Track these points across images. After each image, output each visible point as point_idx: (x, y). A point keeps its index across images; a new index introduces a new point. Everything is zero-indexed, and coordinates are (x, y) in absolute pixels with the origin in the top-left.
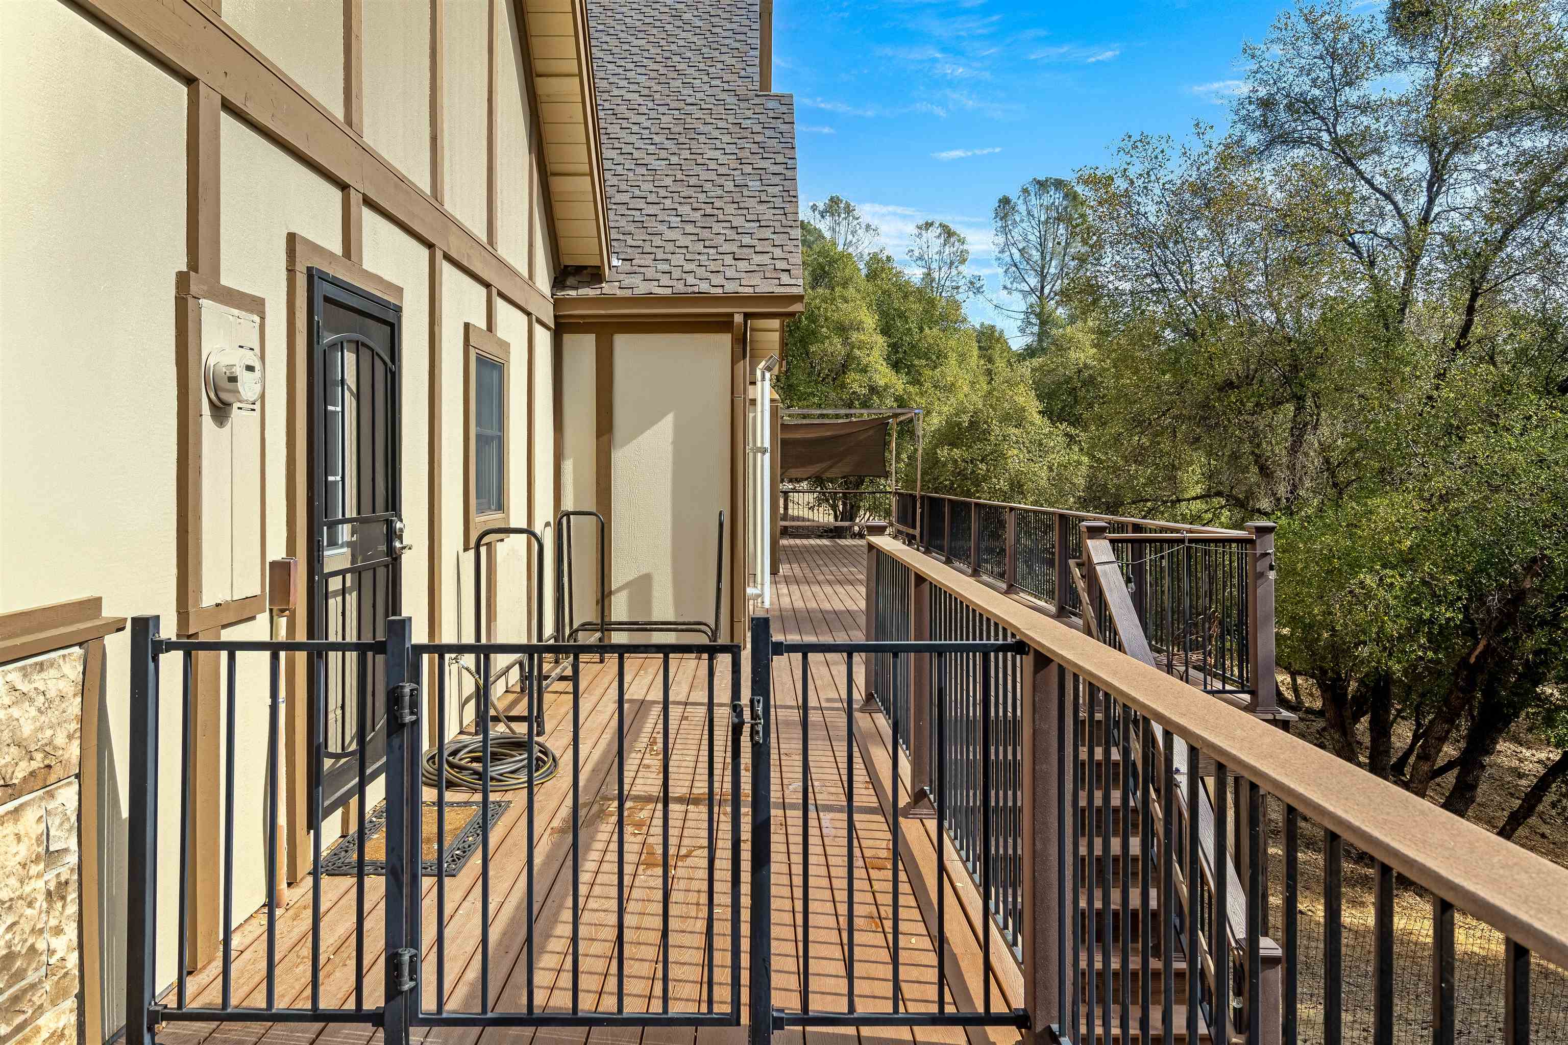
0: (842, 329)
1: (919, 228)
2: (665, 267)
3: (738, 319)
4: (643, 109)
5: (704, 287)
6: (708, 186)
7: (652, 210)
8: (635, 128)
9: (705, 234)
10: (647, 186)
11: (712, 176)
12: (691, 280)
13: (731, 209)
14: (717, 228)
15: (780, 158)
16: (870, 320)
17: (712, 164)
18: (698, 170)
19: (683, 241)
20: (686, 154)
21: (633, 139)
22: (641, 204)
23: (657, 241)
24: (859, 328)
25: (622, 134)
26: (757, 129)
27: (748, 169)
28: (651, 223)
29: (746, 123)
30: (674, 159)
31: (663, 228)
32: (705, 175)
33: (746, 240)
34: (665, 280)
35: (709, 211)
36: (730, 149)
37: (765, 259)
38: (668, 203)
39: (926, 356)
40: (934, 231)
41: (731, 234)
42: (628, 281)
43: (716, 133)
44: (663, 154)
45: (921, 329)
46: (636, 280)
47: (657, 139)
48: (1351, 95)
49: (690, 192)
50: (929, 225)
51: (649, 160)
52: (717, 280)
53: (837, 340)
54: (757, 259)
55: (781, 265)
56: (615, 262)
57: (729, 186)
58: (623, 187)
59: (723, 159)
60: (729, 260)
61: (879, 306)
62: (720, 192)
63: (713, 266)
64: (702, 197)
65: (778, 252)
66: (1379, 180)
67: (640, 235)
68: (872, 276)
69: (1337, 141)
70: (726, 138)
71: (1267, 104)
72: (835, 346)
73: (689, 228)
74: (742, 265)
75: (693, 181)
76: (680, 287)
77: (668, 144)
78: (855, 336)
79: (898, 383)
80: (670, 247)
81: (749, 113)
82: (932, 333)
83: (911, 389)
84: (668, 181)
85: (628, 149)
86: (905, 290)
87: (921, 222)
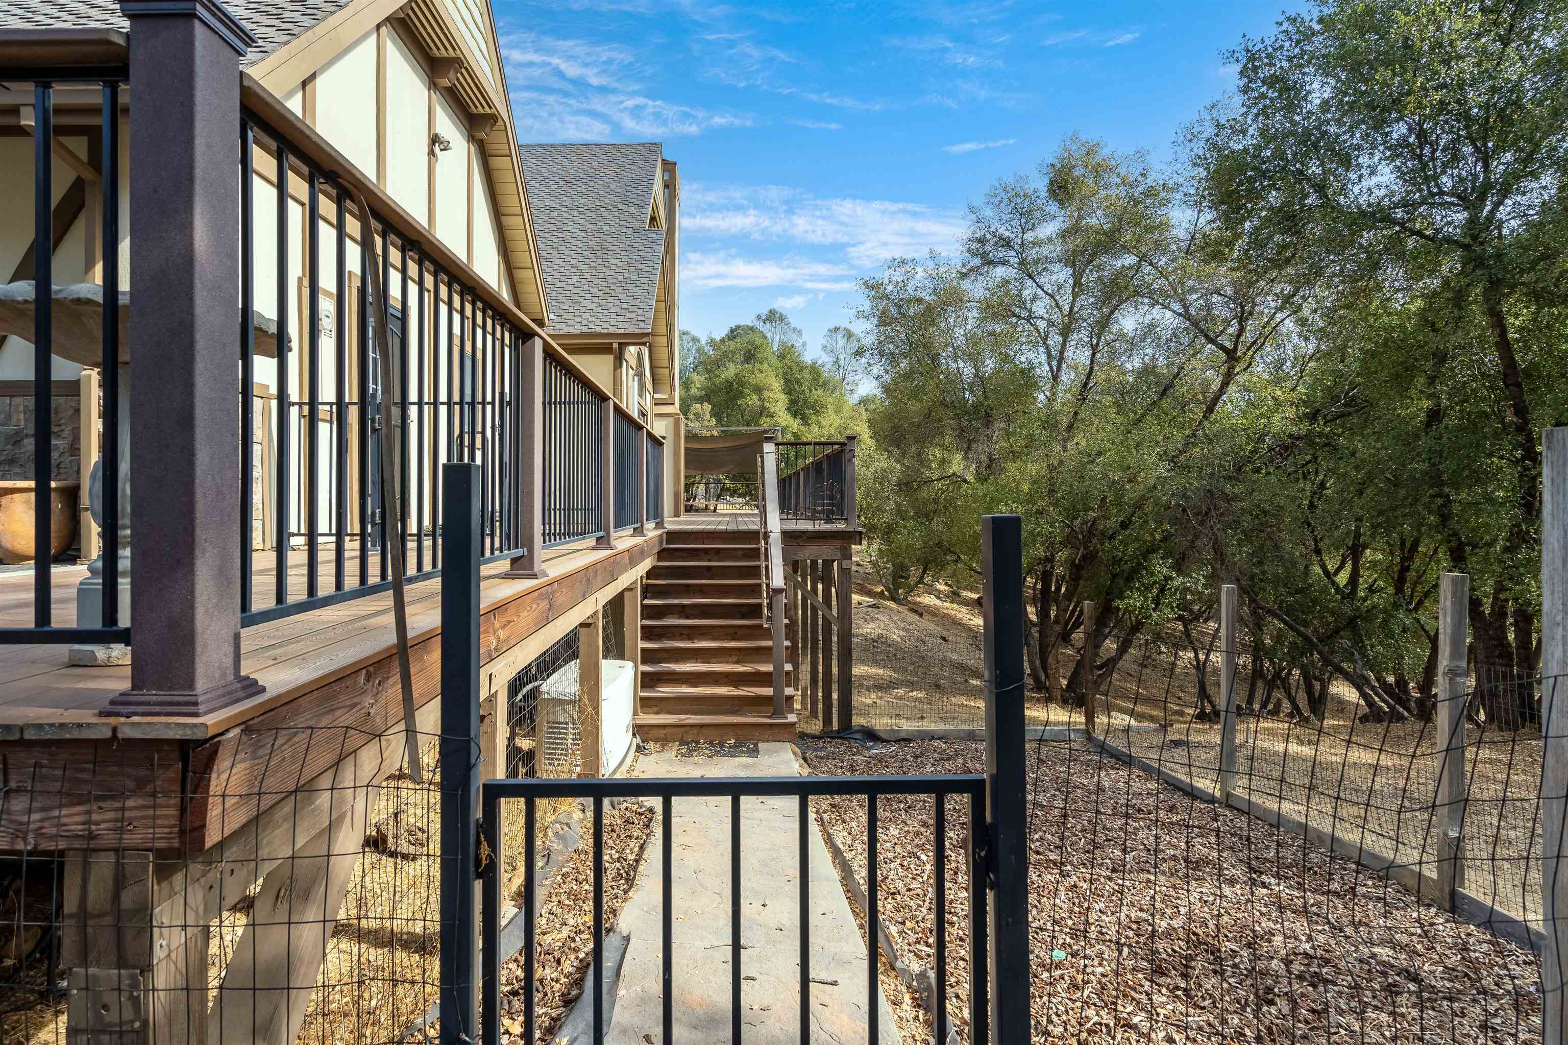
0: (758, 390)
1: (830, 330)
2: (579, 319)
3: (615, 346)
4: (580, 238)
5: (598, 329)
6: (609, 278)
7: (576, 290)
8: (574, 248)
9: (603, 303)
10: (577, 278)
11: (612, 273)
12: (591, 326)
13: (619, 290)
14: (610, 300)
15: (651, 264)
16: (776, 384)
17: (613, 267)
18: (604, 270)
19: (591, 306)
20: (600, 261)
21: (572, 253)
22: (571, 287)
23: (577, 306)
24: (769, 389)
25: (566, 251)
26: (642, 248)
27: (632, 269)
28: (575, 297)
29: (635, 245)
30: (593, 264)
31: (580, 300)
32: (608, 272)
33: (625, 306)
34: (578, 326)
35: (607, 291)
36: (626, 258)
37: (633, 315)
38: (586, 287)
39: (813, 407)
40: (839, 335)
41: (617, 302)
42: (558, 326)
43: (618, 251)
44: (587, 261)
45: (811, 391)
46: (563, 326)
47: (585, 253)
48: (1029, 236)
49: (599, 281)
50: (837, 329)
51: (580, 264)
52: (605, 326)
53: (755, 398)
54: (629, 315)
55: (640, 318)
56: (552, 316)
57: (621, 278)
58: (563, 278)
59: (620, 264)
60: (613, 316)
61: (785, 374)
62: (615, 281)
63: (605, 319)
64: (605, 284)
65: (641, 312)
66: (1047, 287)
67: (569, 303)
68: (782, 357)
69: (1022, 262)
70: (624, 253)
71: (982, 241)
72: (753, 400)
73: (596, 300)
74: (621, 318)
75: (601, 275)
76: (585, 329)
77: (591, 256)
78: (766, 394)
79: (794, 424)
80: (583, 309)
81: (638, 240)
82: (817, 394)
83: (802, 428)
84: (588, 276)
85: (569, 259)
86: (801, 367)
87: (832, 327)
